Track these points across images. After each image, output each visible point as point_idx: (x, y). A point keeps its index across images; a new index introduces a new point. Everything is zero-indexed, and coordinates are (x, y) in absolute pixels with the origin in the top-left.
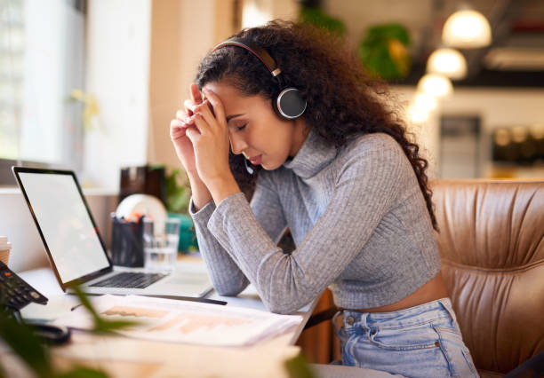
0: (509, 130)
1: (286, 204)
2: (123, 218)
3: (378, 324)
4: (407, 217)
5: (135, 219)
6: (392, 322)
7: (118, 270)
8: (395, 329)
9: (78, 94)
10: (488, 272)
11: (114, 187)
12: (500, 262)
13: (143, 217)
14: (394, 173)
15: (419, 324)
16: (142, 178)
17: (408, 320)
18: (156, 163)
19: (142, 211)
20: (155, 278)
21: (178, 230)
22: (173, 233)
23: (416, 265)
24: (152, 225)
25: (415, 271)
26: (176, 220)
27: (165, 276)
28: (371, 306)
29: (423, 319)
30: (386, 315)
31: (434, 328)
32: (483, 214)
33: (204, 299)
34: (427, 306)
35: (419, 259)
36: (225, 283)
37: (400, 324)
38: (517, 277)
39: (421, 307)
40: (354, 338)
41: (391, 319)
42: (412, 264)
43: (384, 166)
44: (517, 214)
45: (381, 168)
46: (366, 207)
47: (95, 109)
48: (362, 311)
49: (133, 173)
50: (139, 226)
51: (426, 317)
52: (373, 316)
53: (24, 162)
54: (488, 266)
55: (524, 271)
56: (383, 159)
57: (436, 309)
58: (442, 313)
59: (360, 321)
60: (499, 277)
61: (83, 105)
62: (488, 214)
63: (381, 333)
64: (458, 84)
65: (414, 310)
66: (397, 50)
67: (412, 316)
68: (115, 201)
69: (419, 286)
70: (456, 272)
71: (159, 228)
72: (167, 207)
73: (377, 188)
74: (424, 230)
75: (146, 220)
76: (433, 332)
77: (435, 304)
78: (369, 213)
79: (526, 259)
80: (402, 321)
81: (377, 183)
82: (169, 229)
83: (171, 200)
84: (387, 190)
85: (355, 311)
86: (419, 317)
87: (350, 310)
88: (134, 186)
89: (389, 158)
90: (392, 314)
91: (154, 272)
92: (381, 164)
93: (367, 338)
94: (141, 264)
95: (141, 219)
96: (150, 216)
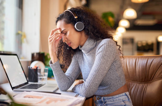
0: (141, 42)
1: (80, 63)
2: (32, 68)
3: (106, 100)
4: (117, 66)
5: (35, 68)
6: (111, 99)
7: (30, 83)
8: (112, 102)
9: (20, 32)
10: (140, 83)
11: (30, 59)
12: (143, 80)
13: (37, 67)
14: (113, 49)
15: (119, 100)
16: (38, 56)
17: (116, 99)
18: (42, 52)
19: (37, 66)
20: (41, 85)
21: (48, 71)
22: (46, 72)
23: (118, 81)
24: (40, 70)
25: (118, 83)
26: (47, 68)
27: (44, 85)
28: (105, 94)
29: (120, 99)
30: (109, 97)
31: (123, 101)
32: (138, 66)
33: (54, 93)
34: (121, 95)
35: (119, 79)
36: (62, 87)
37: (113, 100)
38: (148, 85)
39: (120, 95)
40: (99, 104)
41: (110, 98)
42: (117, 81)
43: (110, 47)
44: (148, 66)
45: (109, 48)
46: (105, 60)
47: (25, 36)
48: (101, 96)
49: (35, 54)
50: (36, 70)
51: (121, 98)
52: (105, 98)
53: (3, 52)
54: (140, 81)
55: (150, 83)
56: (110, 45)
57: (124, 95)
58: (126, 97)
59: (101, 99)
60: (143, 85)
61: (21, 35)
62: (139, 66)
63: (107, 103)
64: (127, 29)
65: (117, 96)
66: (111, 19)
67: (117, 98)
68: (30, 63)
69: (119, 88)
70: (130, 83)
71: (42, 71)
72: (45, 64)
73: (108, 54)
74: (121, 71)
75: (38, 68)
76: (123, 103)
77: (124, 94)
78: (106, 62)
79: (151, 79)
80: (114, 99)
81: (108, 52)
82: (45, 71)
83: (46, 62)
84: (111, 55)
85: (99, 96)
86: (119, 98)
87: (98, 96)
88: (36, 58)
89: (111, 45)
90: (111, 97)
91: (40, 84)
92: (109, 47)
93: (103, 104)
94: (37, 81)
95: (37, 68)
96: (40, 67)
